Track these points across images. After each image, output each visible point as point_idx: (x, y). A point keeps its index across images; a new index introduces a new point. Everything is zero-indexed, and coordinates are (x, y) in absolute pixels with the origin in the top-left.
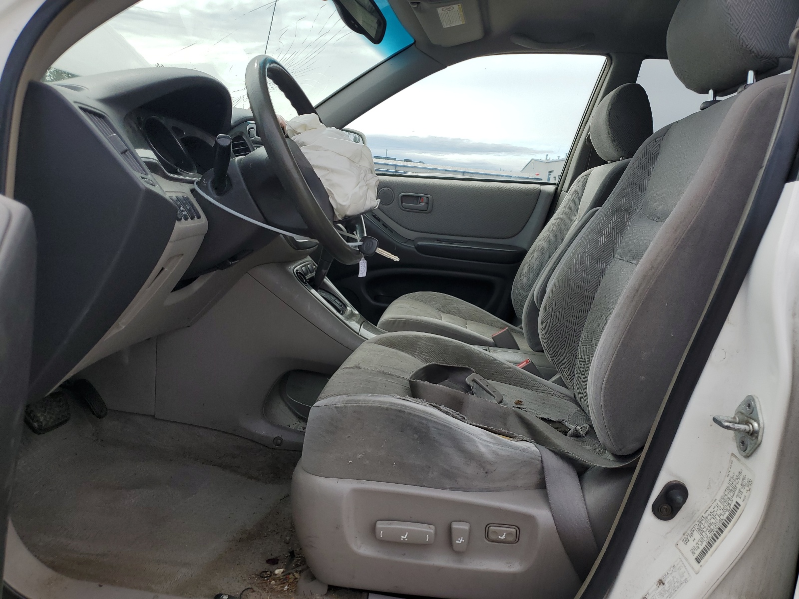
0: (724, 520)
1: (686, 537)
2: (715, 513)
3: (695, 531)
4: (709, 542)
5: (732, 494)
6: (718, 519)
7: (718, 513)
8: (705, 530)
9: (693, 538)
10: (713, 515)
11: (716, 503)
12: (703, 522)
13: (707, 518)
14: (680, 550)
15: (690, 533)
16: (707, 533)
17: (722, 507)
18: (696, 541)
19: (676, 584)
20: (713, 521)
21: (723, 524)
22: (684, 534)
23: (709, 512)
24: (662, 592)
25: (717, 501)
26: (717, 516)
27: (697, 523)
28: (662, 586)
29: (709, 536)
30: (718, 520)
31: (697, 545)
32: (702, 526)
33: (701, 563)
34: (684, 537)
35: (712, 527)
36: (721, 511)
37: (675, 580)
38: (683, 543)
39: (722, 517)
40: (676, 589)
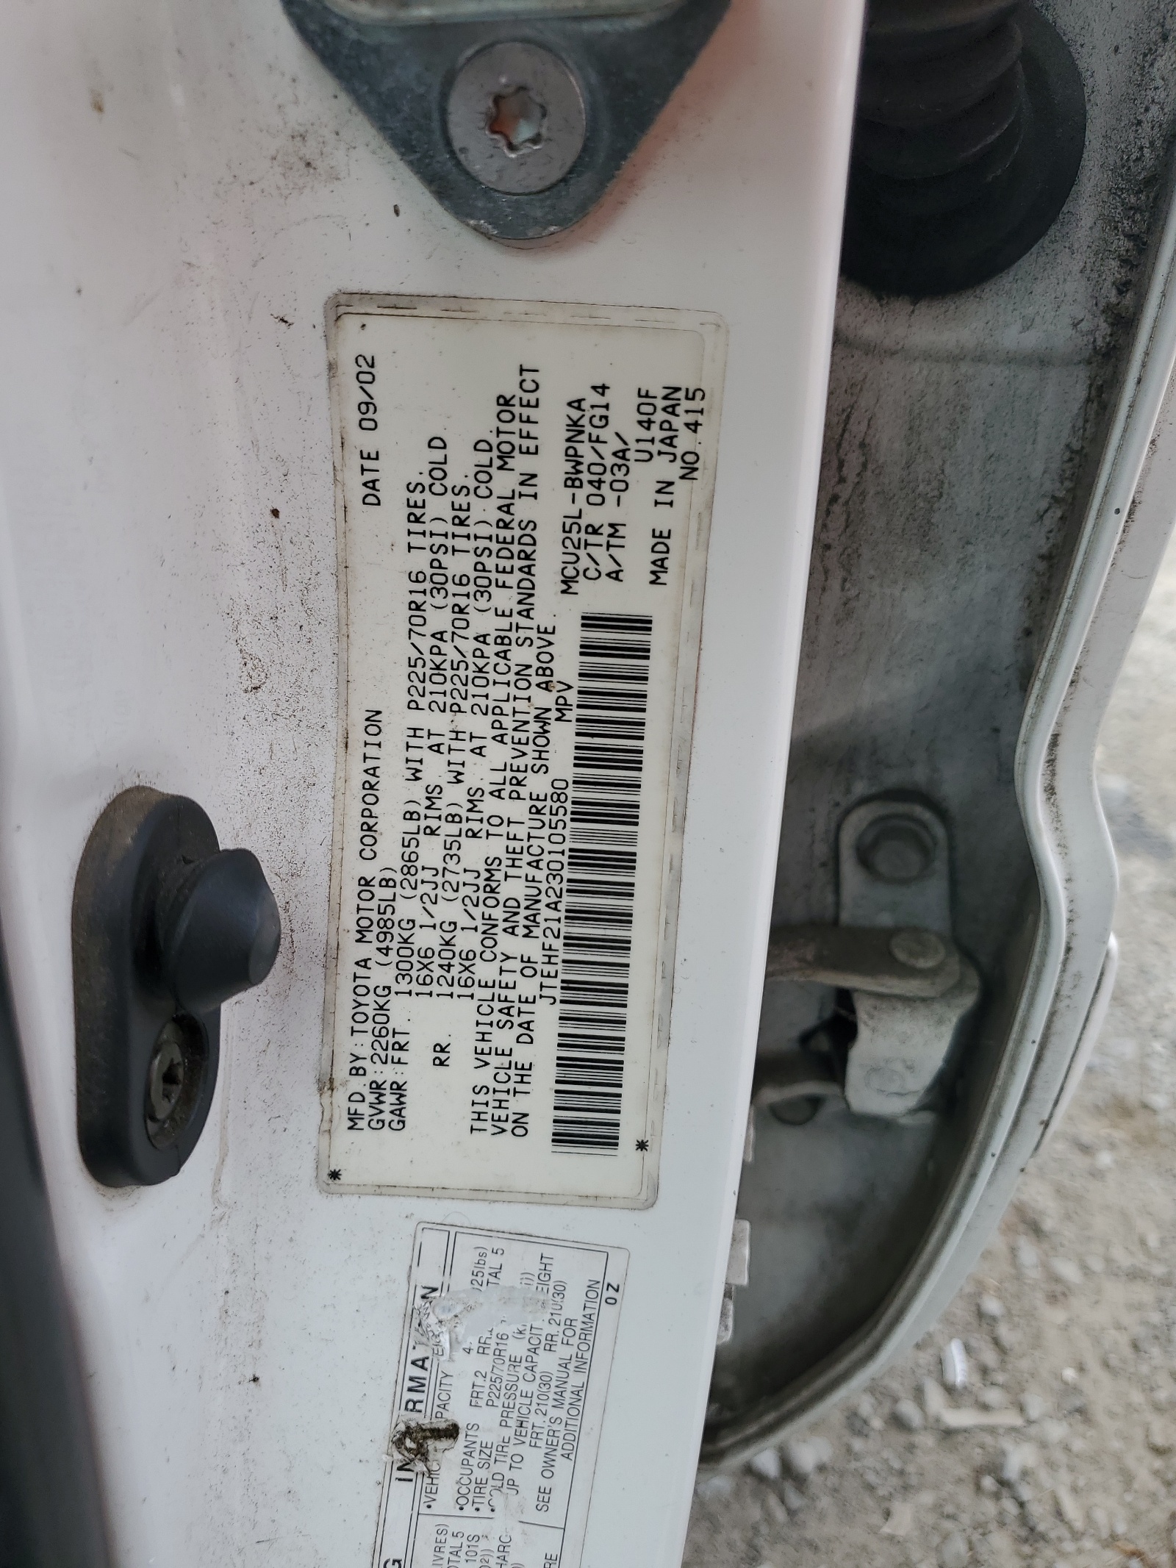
0: (571, 792)
1: (359, 1084)
2: (456, 795)
3: (398, 1007)
4: (568, 985)
5: (506, 599)
6: (518, 810)
7: (480, 773)
8: (467, 941)
9: (419, 1054)
10: (453, 818)
11: (394, 734)
12: (407, 909)
13: (409, 865)
14: (381, 1190)
15: (363, 1044)
16: (507, 943)
17: (481, 725)
18: (462, 1055)
19: (547, 1362)
20: (475, 853)
21: (578, 817)
22: (327, 1084)
23: (392, 828)
24: (480, 1474)
25: (397, 722)
26: (489, 806)
27: (367, 951)
28: (448, 1458)
29: (537, 955)
30: (525, 816)
31: (494, 1060)
32: (426, 939)
33: (628, 1137)
34: (341, 1097)
35: (513, 889)
36: (499, 754)
37: (517, 1348)
38: (365, 1137)
39: (538, 784)
40: (576, 1380)
